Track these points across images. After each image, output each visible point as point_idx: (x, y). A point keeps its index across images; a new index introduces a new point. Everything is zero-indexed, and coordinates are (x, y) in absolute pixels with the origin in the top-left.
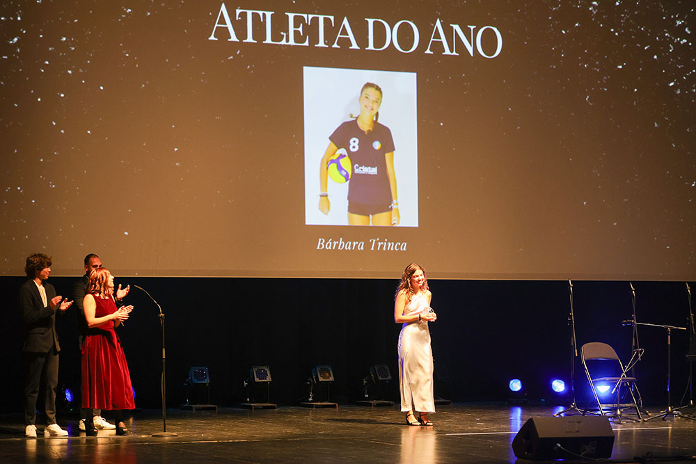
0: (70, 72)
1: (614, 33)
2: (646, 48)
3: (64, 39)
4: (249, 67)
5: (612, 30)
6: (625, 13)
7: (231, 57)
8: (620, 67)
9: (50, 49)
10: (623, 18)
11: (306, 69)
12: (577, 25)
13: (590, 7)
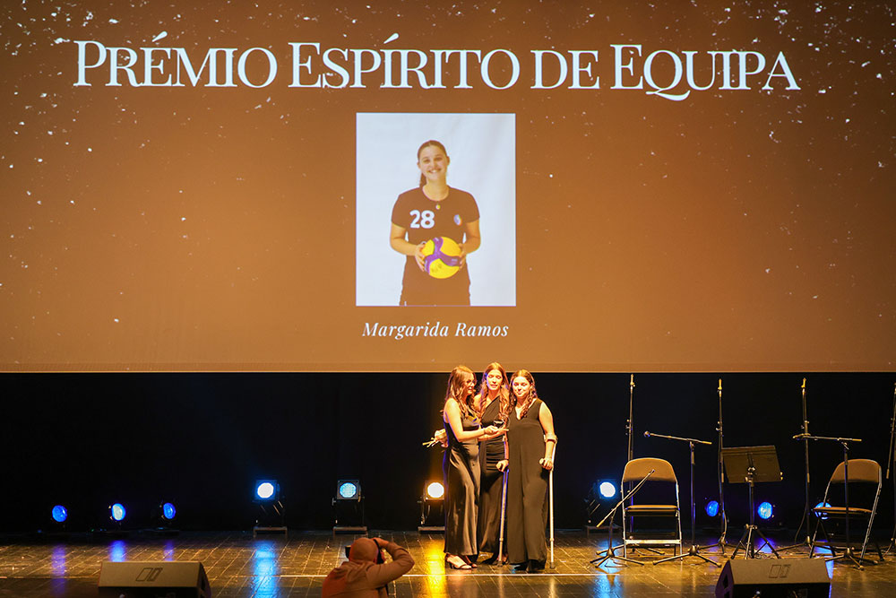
0: (50, 133)
1: (813, 48)
2: (863, 65)
3: (45, 95)
4: (282, 117)
5: (810, 44)
6: (830, 22)
7: (259, 106)
8: (824, 92)
9: (27, 107)
10: (827, 28)
11: (359, 115)
12: (755, 41)
13: (776, 16)
